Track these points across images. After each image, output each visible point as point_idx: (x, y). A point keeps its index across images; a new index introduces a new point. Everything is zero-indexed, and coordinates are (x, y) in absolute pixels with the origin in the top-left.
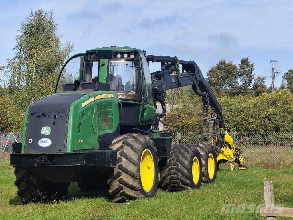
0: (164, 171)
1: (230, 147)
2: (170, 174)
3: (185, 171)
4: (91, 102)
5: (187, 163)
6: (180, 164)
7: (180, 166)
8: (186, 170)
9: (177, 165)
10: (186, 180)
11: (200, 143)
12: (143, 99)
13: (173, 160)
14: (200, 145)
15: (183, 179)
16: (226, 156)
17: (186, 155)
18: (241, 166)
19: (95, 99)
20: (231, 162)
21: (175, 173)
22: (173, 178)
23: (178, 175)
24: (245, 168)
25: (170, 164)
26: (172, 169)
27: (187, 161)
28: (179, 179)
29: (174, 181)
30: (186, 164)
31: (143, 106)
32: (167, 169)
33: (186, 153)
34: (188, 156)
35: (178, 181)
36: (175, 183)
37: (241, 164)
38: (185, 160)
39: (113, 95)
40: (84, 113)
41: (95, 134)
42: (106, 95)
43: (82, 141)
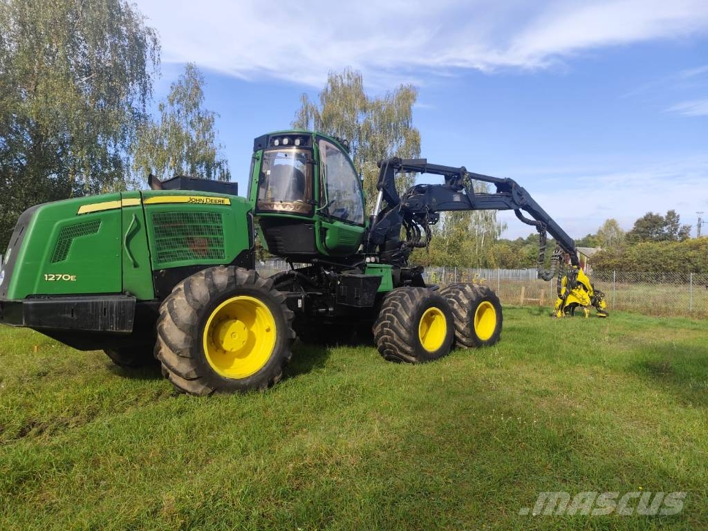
0: (376, 326)
1: (585, 289)
2: (382, 333)
3: (403, 332)
4: (123, 205)
5: (406, 318)
6: (396, 319)
7: (395, 322)
8: (405, 330)
9: (392, 320)
10: (403, 346)
11: (468, 286)
12: (316, 212)
13: (389, 311)
14: (466, 288)
15: (399, 343)
16: (579, 299)
17: (408, 303)
18: (600, 312)
19: (147, 201)
20: (585, 307)
21: (388, 333)
22: (386, 340)
23: (392, 335)
24: (604, 315)
25: (383, 318)
26: (385, 325)
27: (408, 315)
28: (394, 343)
29: (388, 345)
30: (405, 320)
31: (321, 224)
32: (380, 325)
33: (410, 301)
34: (411, 306)
35: (393, 346)
36: (391, 347)
37: (602, 309)
38: (404, 312)
39: (227, 201)
40: (91, 224)
41: (136, 266)
42: (198, 198)
43: (72, 278)
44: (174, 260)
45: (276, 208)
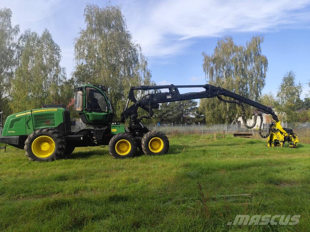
4: (26, 114)
12: (84, 110)
16: (277, 137)
18: (291, 144)
19: (33, 112)
31: (86, 114)
39: (56, 110)
40: (19, 119)
41: (29, 129)
42: (47, 110)
43: (14, 132)
44: (40, 127)
45: (77, 110)
